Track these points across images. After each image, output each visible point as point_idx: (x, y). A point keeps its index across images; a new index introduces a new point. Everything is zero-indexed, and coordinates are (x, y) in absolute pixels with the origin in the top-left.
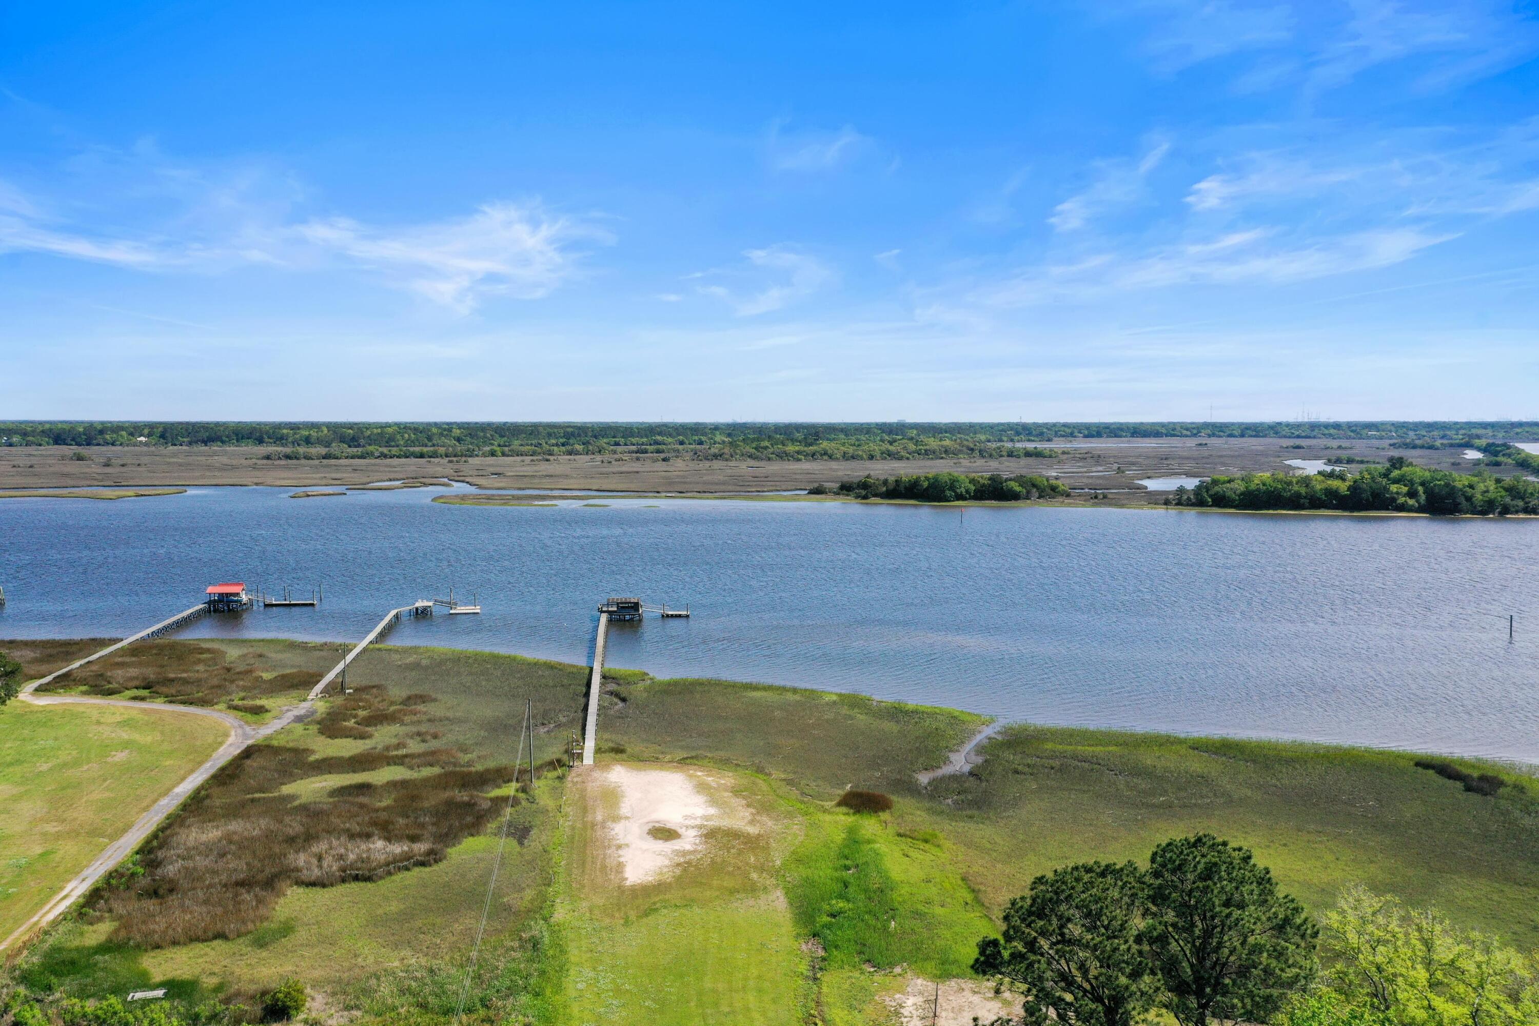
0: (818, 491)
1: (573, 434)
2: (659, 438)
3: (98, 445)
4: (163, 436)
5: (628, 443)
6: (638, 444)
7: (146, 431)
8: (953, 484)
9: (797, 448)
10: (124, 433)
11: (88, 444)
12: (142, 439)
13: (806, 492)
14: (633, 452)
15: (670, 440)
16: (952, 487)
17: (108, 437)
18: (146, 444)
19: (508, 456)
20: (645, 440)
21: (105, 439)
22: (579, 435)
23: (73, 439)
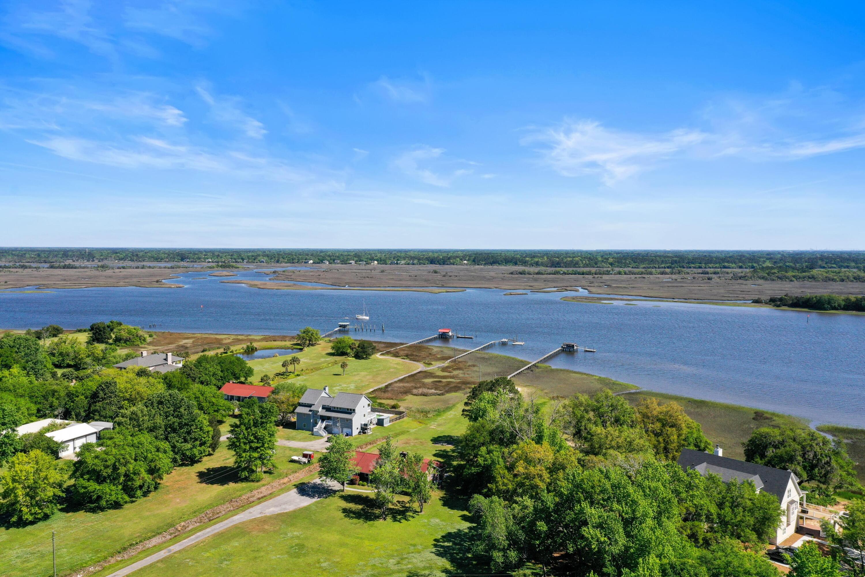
0: (757, 301)
1: (676, 262)
2: (726, 264)
3: (447, 264)
4: (474, 261)
5: (707, 267)
6: (713, 268)
7: (467, 258)
8: (829, 301)
9: (794, 274)
10: (458, 259)
11: (444, 264)
12: (465, 262)
13: (751, 302)
14: (699, 273)
15: (734, 265)
16: (829, 303)
17: (451, 261)
18: (467, 264)
19: (628, 274)
20: (717, 265)
21: (450, 262)
22: (679, 262)
23: (438, 262)
